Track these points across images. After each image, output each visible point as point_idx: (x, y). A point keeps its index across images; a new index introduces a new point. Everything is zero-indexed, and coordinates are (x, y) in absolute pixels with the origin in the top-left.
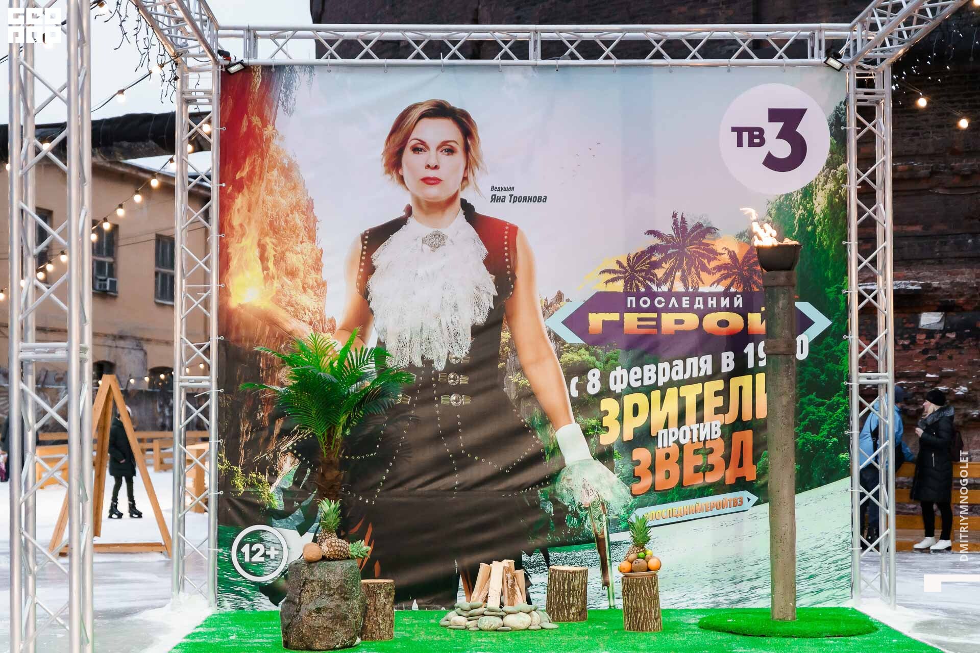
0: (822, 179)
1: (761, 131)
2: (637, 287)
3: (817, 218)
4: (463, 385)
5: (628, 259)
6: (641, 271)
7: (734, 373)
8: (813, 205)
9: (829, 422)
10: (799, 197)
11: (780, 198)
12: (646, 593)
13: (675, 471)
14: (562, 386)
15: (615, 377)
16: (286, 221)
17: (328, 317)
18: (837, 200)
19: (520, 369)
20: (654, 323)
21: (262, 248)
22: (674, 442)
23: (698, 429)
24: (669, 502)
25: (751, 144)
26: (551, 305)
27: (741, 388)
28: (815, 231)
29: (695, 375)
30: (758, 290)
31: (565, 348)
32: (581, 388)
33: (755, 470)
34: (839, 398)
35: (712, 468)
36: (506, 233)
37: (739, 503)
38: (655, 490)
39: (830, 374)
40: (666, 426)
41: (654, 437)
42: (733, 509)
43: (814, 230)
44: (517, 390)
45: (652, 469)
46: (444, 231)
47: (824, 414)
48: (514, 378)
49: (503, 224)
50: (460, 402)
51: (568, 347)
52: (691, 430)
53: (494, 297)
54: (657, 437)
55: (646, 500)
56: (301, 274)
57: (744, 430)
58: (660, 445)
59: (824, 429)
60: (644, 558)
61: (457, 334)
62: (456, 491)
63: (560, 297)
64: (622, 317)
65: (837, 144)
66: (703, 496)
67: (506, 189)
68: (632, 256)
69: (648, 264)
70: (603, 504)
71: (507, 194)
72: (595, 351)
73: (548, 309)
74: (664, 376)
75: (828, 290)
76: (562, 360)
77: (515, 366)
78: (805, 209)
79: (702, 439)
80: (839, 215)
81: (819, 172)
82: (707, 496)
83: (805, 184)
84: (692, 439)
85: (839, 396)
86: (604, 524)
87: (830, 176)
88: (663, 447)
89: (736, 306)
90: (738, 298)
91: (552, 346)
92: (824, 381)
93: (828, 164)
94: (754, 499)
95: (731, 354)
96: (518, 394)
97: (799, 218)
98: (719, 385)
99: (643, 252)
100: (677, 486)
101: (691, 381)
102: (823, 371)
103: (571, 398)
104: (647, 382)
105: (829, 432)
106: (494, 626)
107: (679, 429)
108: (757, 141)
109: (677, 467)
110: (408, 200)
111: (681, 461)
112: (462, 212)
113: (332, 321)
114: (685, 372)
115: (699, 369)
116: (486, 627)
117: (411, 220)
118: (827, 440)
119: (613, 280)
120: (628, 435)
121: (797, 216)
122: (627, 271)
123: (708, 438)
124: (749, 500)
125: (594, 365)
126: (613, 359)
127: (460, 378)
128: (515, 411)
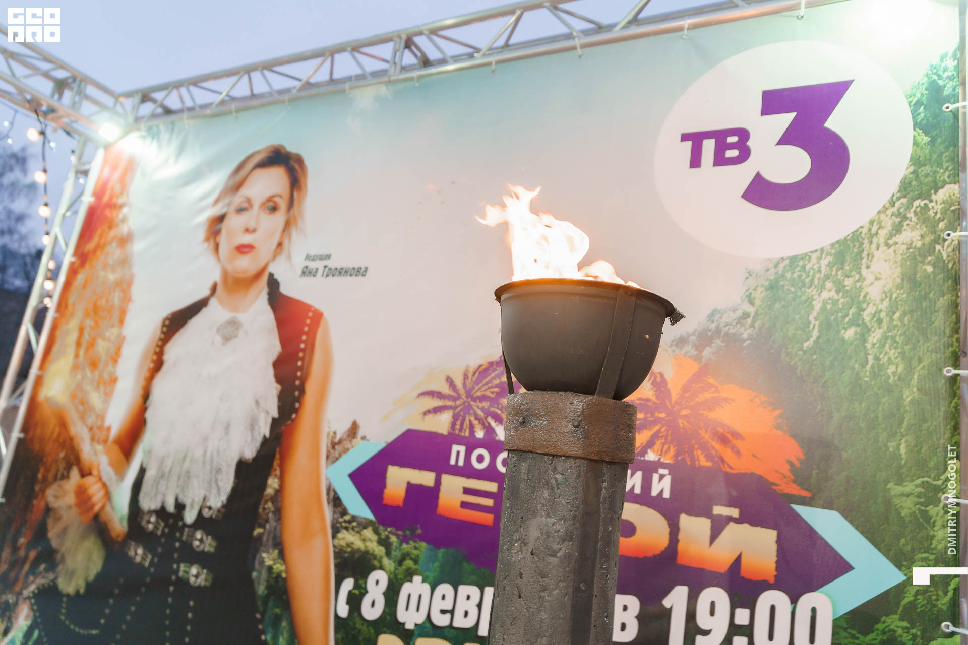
0: (888, 222)
1: (743, 134)
2: (472, 428)
3: (871, 310)
4: (208, 554)
5: (466, 376)
6: (483, 398)
8: (861, 279)
10: (825, 262)
11: (776, 266)
14: (328, 591)
15: (409, 596)
16: (107, 301)
17: (107, 424)
18: (930, 269)
19: (279, 545)
20: (489, 502)
21: (81, 330)
25: (720, 160)
26: (340, 442)
28: (865, 341)
30: (709, 464)
31: (345, 521)
32: (355, 600)
36: (308, 321)
43: (863, 338)
44: (268, 581)
46: (242, 317)
48: (268, 558)
49: (307, 307)
50: (200, 580)
51: (350, 522)
53: (274, 420)
56: (101, 365)
61: (219, 471)
63: (353, 431)
64: (438, 482)
65: (933, 141)
67: (321, 258)
68: (472, 370)
69: (497, 386)
71: (319, 264)
72: (387, 537)
73: (337, 448)
75: (896, 489)
76: (336, 542)
77: (275, 537)
78: (840, 288)
80: (933, 302)
81: (879, 207)
83: (843, 231)
87: (911, 215)
89: (654, 492)
90: (662, 477)
91: (328, 513)
93: (905, 187)
95: (633, 603)
96: (269, 587)
97: (824, 309)
99: (491, 364)
103: (336, 616)
104: (460, 622)
108: (732, 153)
110: (216, 276)
112: (265, 291)
113: (109, 429)
117: (213, 302)
119: (437, 410)
121: (817, 306)
122: (459, 397)
125: (380, 562)
126: (412, 559)
127: (207, 540)
128: (258, 616)
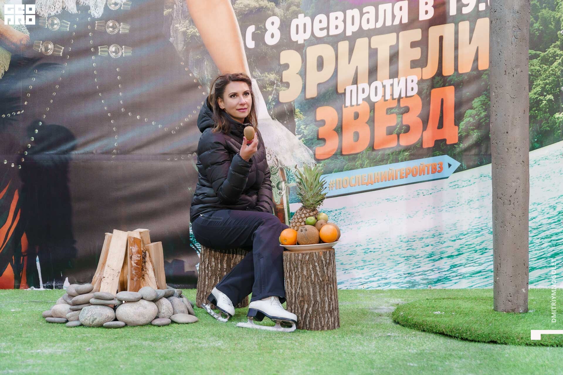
4: (125, 35)
7: (433, 22)
9: (544, 76)
12: (316, 275)
13: (365, 132)
14: (236, 36)
15: (297, 26)
22: (363, 99)
23: (392, 85)
24: (357, 168)
27: (441, 38)
29: (389, 23)
32: (259, 37)
33: (457, 132)
34: (556, 49)
35: (407, 129)
37: (438, 169)
38: (342, 155)
39: (545, 22)
40: (355, 82)
41: (341, 94)
42: (431, 176)
44: (185, 41)
45: (339, 130)
47: (538, 68)
50: (120, 54)
52: (384, 87)
54: (344, 94)
55: (332, 166)
57: (444, 86)
58: (348, 103)
59: (537, 85)
60: (314, 225)
62: (114, 154)
66: (397, 161)
70: (282, 170)
74: (353, 24)
76: (236, 6)
77: (183, 12)
79: (396, 96)
82: (402, 161)
84: (384, 96)
85: (554, 47)
86: (284, 192)
88: (351, 105)
92: (538, 30)
94: (456, 164)
96: (186, 44)
98: (416, 34)
100: (367, 150)
101: (384, 30)
102: (536, 19)
104: (333, 32)
105: (543, 89)
106: (99, 320)
107: (370, 85)
109: (367, 129)
111: (372, 121)
114: (377, 20)
115: (394, 17)
116: (87, 322)
118: (541, 98)
120: (312, 92)
123: (403, 95)
124: (450, 165)
125: (273, 11)
126: (295, 5)
127: (120, 26)
128: (182, 63)
